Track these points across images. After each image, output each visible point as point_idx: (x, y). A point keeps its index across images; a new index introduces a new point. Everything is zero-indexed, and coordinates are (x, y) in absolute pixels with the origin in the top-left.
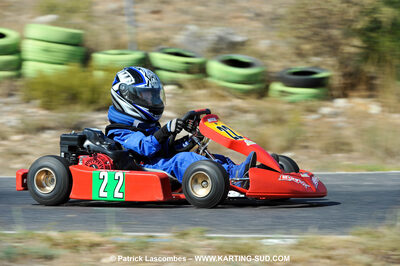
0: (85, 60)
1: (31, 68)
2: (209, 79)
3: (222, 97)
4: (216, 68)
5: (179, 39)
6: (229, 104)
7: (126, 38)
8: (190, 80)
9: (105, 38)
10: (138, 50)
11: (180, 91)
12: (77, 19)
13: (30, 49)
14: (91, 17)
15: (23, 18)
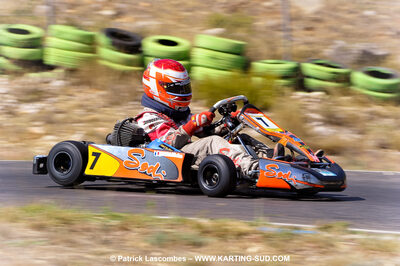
0: (246, 66)
1: (199, 73)
2: (352, 88)
3: (363, 103)
4: (360, 78)
5: (328, 51)
6: (369, 109)
7: (281, 50)
8: (336, 88)
9: (264, 49)
10: (291, 61)
11: (327, 97)
12: (240, 32)
13: (199, 56)
14: (253, 31)
15: (195, 29)
